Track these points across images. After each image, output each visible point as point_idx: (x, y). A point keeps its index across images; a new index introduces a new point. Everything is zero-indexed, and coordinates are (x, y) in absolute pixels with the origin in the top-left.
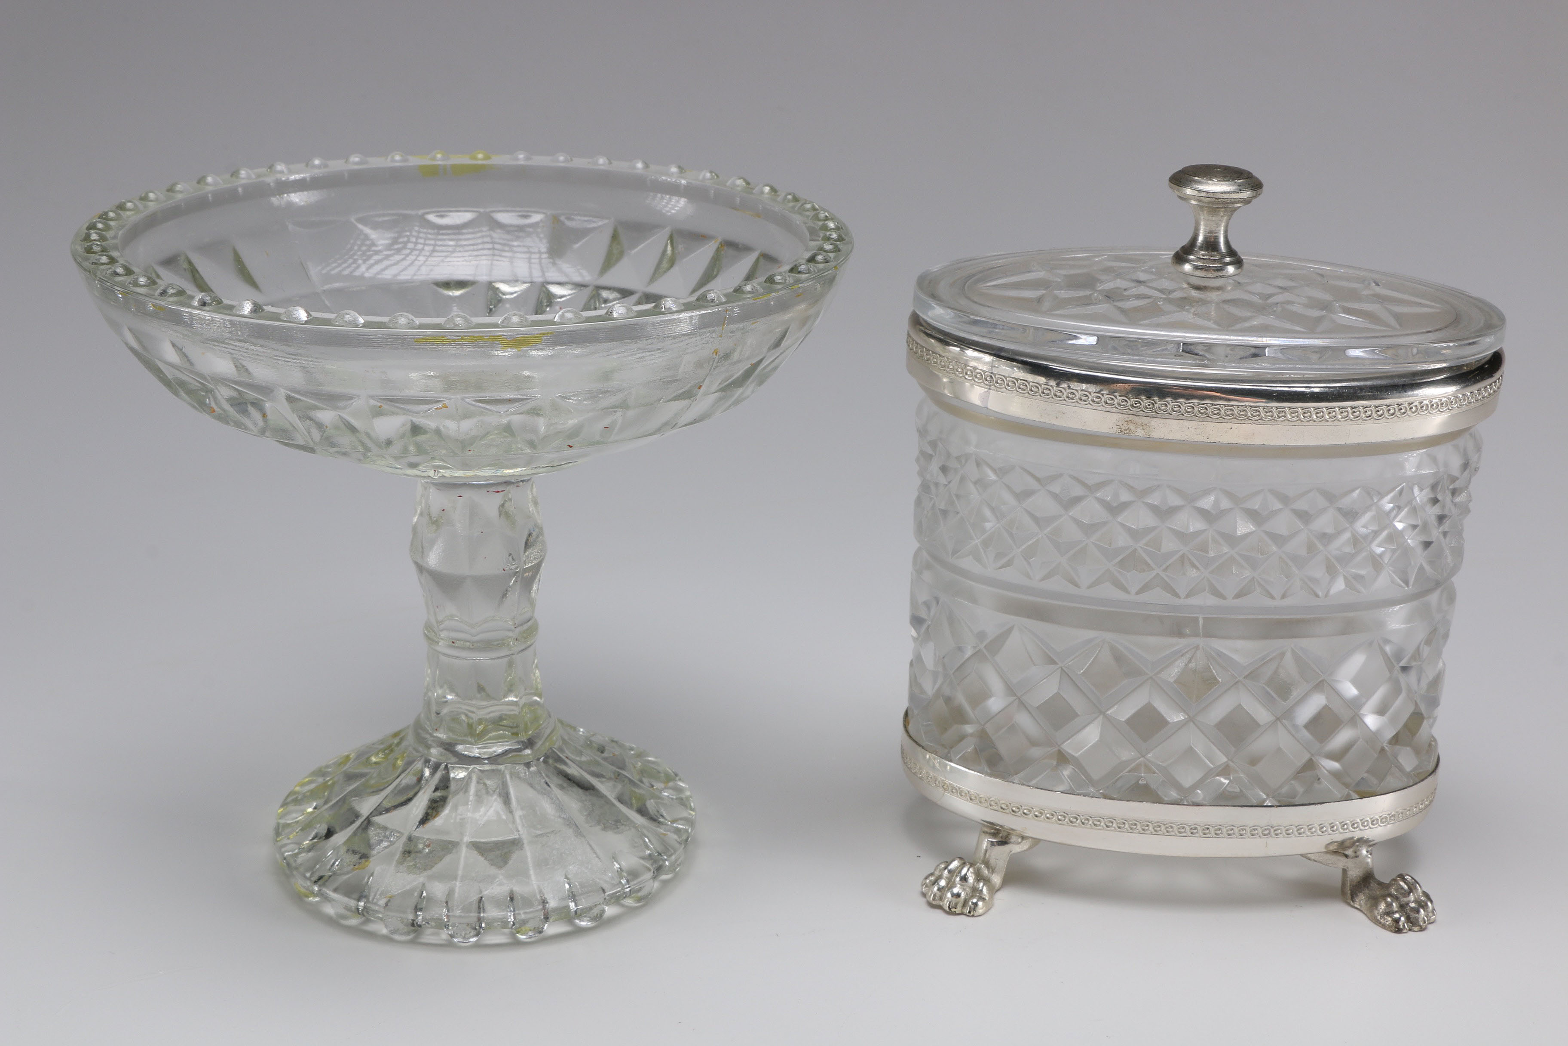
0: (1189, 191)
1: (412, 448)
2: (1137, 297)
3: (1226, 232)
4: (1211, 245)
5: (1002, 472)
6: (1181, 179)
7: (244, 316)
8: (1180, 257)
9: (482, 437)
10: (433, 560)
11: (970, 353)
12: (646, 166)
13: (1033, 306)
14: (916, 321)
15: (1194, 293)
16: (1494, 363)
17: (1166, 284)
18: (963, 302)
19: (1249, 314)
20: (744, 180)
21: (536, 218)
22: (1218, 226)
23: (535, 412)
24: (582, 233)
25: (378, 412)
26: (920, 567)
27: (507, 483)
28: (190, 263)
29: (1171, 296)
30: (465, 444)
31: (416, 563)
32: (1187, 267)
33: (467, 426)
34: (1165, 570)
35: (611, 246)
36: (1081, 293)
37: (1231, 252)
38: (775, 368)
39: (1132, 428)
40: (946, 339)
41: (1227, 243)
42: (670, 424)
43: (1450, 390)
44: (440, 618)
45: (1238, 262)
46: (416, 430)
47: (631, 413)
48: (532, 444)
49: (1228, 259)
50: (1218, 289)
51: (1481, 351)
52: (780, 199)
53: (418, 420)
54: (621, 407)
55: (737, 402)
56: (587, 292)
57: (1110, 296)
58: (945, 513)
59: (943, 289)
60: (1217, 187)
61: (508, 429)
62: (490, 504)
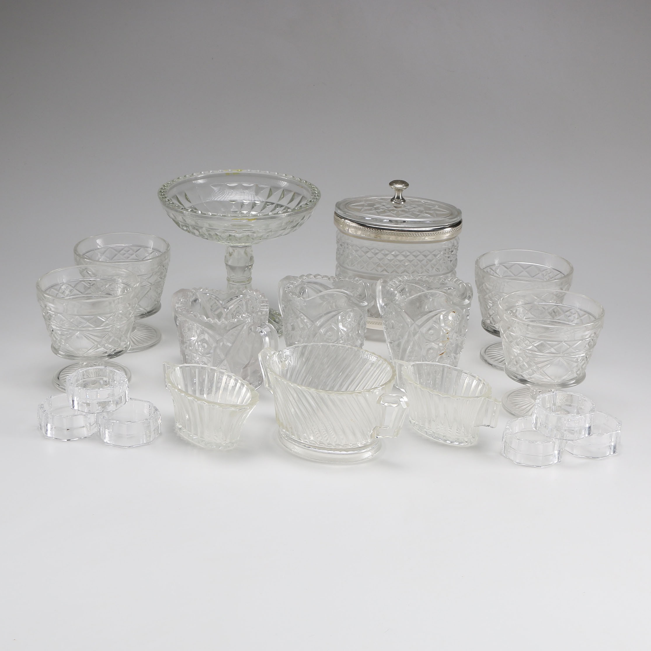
0: (393, 187)
1: (229, 239)
2: (382, 209)
3: (401, 195)
4: (398, 198)
5: (352, 246)
6: (391, 184)
7: (199, 214)
8: (392, 200)
9: (243, 237)
10: (230, 263)
11: (347, 221)
12: (278, 174)
13: (359, 211)
14: (335, 213)
15: (394, 208)
16: (459, 223)
17: (388, 206)
18: (346, 210)
19: (404, 213)
20: (300, 179)
21: (252, 185)
22: (399, 193)
23: (254, 233)
24: (262, 189)
25: (224, 232)
26: (337, 267)
27: (246, 247)
28: (177, 196)
29: (389, 209)
30: (240, 239)
31: (226, 264)
32: (393, 202)
33: (240, 235)
34: (386, 267)
35: (269, 192)
36: (370, 208)
37: (403, 199)
38: (304, 223)
39: (377, 237)
40: (342, 217)
41: (402, 197)
42: (281, 235)
43: (450, 229)
44: (231, 276)
45: (404, 201)
46: (230, 235)
47: (272, 233)
48: (253, 239)
49: (402, 201)
50: (400, 207)
51: (456, 220)
52: (307, 184)
53: (230, 234)
54: (271, 232)
55: (295, 230)
56: (264, 203)
57: (376, 209)
58: (342, 255)
59: (341, 207)
60: (399, 186)
61: (248, 236)
62: (242, 251)
